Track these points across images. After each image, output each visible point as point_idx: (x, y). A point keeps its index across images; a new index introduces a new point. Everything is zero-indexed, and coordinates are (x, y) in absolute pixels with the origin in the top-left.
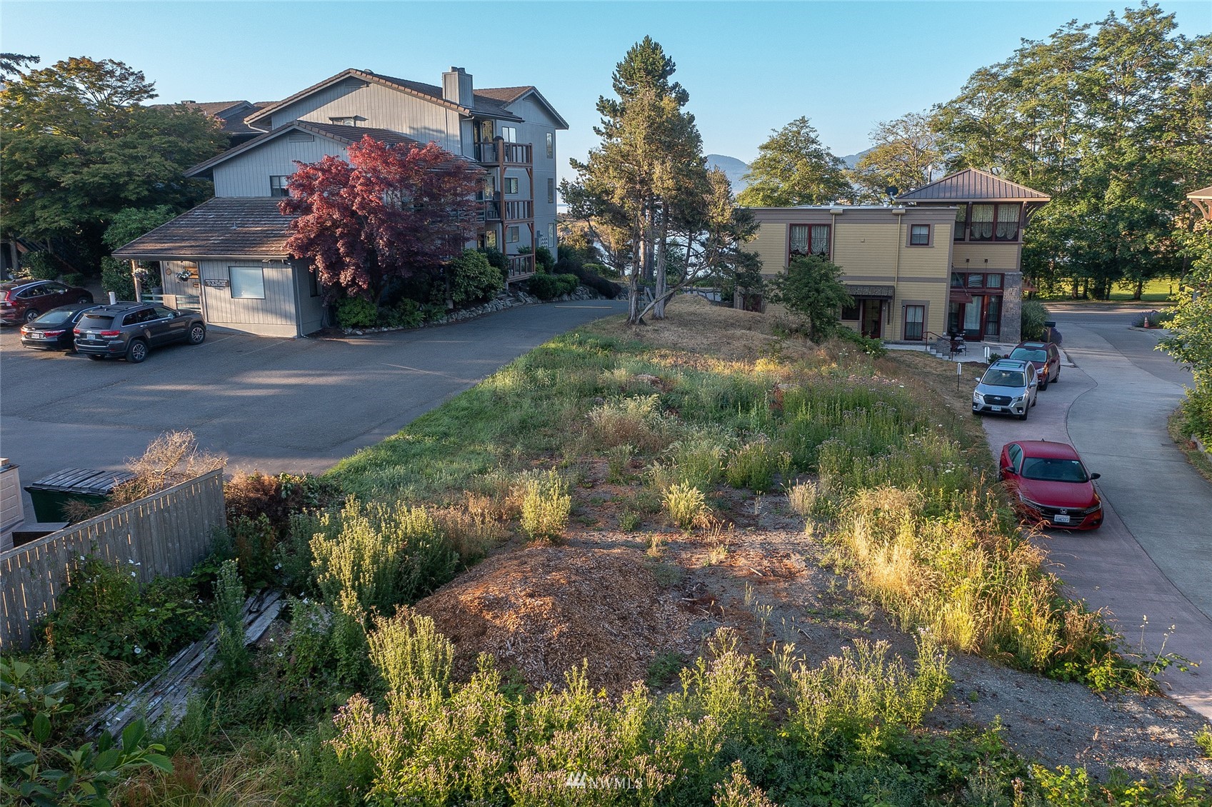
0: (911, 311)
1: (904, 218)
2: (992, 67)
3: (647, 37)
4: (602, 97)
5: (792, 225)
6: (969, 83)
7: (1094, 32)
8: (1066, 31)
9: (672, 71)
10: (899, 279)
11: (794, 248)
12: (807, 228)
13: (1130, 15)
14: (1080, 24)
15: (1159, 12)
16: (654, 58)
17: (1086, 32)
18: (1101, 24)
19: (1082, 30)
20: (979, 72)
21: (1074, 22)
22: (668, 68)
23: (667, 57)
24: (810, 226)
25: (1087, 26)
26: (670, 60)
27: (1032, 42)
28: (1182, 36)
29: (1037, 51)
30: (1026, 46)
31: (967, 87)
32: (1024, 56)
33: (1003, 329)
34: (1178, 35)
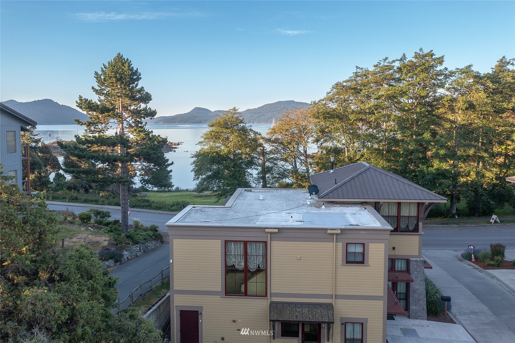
0: (349, 328)
1: (339, 237)
2: (344, 82)
3: (119, 54)
4: (80, 97)
5: (226, 242)
6: (331, 91)
7: (397, 64)
8: (382, 63)
9: (138, 79)
10: (337, 297)
11: (230, 263)
12: (242, 244)
13: (417, 56)
14: (390, 60)
15: (432, 55)
16: (123, 69)
17: (393, 64)
18: (399, 60)
19: (391, 63)
20: (337, 84)
21: (386, 59)
22: (134, 76)
23: (135, 69)
24: (246, 243)
25: (394, 61)
26: (137, 71)
27: (362, 69)
28: (446, 69)
29: (366, 74)
30: (358, 70)
31: (330, 93)
32: (357, 76)
33: (413, 307)
34: (444, 68)
